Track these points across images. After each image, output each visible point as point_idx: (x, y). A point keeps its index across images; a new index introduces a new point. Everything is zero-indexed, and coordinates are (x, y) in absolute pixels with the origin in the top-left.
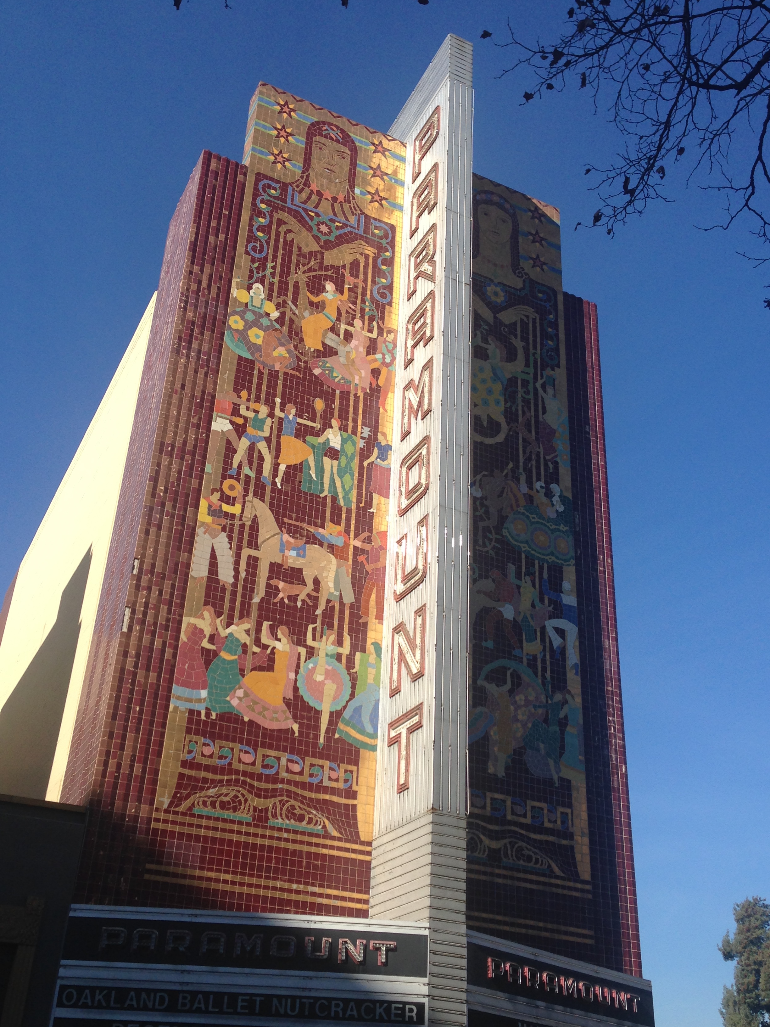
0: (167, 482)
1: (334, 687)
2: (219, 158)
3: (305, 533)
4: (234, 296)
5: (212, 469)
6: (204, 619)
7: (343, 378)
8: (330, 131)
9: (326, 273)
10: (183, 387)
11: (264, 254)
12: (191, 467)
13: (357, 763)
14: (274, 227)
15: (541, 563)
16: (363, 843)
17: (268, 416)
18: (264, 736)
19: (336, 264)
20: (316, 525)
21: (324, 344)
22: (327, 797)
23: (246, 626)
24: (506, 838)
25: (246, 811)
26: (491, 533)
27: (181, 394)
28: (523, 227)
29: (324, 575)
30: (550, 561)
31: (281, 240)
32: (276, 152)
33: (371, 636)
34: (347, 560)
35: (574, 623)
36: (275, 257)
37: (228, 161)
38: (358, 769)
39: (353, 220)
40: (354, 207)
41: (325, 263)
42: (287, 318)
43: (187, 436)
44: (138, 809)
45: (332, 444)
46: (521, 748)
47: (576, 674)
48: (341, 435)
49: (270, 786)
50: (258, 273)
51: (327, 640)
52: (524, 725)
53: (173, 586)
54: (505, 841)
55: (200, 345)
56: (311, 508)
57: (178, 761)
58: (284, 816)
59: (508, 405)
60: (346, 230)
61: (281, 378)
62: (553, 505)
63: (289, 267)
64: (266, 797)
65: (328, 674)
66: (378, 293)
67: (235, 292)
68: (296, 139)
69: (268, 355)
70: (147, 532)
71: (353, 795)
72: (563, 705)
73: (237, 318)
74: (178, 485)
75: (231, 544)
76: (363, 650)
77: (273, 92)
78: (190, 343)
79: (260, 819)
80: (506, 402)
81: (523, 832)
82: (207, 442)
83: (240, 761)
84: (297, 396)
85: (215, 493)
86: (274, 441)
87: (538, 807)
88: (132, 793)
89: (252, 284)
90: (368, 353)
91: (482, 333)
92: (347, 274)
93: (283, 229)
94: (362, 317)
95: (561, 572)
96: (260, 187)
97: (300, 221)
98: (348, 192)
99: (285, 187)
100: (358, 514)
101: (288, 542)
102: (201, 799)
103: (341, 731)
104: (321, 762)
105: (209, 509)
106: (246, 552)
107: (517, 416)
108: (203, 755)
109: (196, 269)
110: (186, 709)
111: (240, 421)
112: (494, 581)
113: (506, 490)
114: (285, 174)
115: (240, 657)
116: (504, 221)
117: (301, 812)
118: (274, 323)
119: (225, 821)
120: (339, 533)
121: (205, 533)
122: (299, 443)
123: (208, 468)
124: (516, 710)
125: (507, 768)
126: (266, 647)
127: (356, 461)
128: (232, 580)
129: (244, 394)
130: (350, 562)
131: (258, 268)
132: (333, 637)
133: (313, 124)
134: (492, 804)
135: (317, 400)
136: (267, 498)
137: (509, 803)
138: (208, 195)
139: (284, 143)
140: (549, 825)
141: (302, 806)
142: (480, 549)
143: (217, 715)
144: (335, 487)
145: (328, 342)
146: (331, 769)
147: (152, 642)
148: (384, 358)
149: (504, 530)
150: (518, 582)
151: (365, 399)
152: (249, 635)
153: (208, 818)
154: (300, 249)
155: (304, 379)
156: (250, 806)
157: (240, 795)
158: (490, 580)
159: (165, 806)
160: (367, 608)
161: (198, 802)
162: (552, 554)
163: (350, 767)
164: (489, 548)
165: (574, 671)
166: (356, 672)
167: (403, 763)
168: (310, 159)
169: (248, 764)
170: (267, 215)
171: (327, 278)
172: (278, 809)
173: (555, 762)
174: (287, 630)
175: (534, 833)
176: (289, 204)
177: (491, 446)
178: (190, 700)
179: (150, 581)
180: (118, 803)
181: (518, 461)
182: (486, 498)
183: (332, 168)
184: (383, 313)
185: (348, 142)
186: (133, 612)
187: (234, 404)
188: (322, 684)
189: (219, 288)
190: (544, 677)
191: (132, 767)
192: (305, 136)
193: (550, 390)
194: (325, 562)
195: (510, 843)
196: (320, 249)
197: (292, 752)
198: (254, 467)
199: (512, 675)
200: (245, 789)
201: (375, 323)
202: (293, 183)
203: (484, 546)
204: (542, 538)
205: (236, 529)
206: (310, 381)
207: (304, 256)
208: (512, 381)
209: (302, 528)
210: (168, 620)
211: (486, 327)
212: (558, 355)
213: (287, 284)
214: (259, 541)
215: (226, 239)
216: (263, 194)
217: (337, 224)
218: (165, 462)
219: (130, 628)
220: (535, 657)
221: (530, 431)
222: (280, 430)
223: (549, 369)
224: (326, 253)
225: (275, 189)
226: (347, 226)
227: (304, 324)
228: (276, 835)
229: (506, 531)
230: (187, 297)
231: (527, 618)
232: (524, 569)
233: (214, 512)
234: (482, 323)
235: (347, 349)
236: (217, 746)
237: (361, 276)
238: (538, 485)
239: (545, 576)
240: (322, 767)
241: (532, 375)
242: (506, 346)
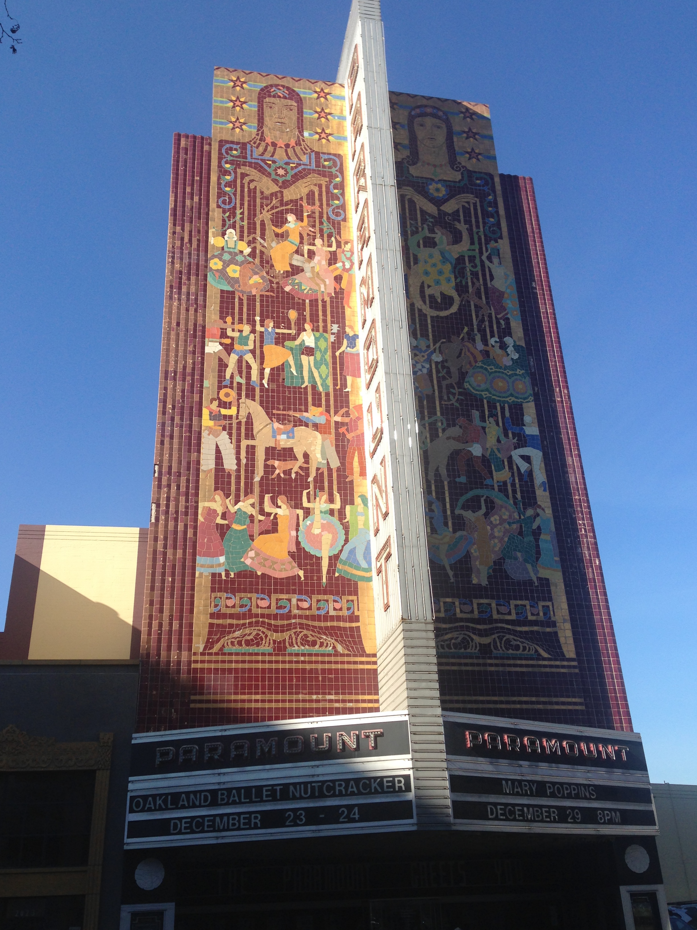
0: (174, 401)
1: (330, 536)
2: (187, 137)
3: (292, 419)
4: (212, 243)
5: (209, 384)
6: (216, 501)
7: (311, 289)
8: (278, 91)
9: (286, 207)
10: (178, 324)
11: (232, 205)
12: (192, 386)
13: (356, 593)
14: (239, 181)
15: (502, 405)
16: (368, 656)
17: (251, 332)
18: (276, 584)
19: (294, 198)
20: (300, 411)
21: (291, 265)
22: (335, 624)
23: (251, 501)
24: (493, 634)
25: (267, 645)
26: (454, 389)
27: (177, 330)
28: (457, 128)
29: (312, 449)
30: (510, 401)
31: (246, 190)
32: (234, 120)
33: (358, 491)
34: (330, 433)
35: (538, 449)
36: (242, 204)
37: (195, 137)
38: (358, 598)
39: (305, 159)
40: (305, 148)
41: (285, 199)
42: (258, 252)
43: (186, 362)
44: (179, 655)
45: (307, 344)
46: (500, 559)
47: (545, 490)
48: (314, 335)
49: (286, 622)
50: (229, 220)
51: (320, 500)
52: (501, 540)
53: (188, 481)
54: (493, 636)
55: (189, 289)
56: (295, 398)
57: (207, 614)
58: (299, 644)
59: (458, 280)
60: (300, 168)
61: (258, 300)
62: (508, 355)
63: (255, 210)
64: (282, 631)
65: (323, 527)
66: (333, 213)
67: (212, 240)
68: (248, 105)
69: (245, 284)
70: (162, 443)
71: (357, 619)
72: (535, 518)
73: (216, 260)
74: (183, 401)
75: (231, 439)
76: (352, 503)
77: (226, 72)
78: (180, 288)
79: (279, 649)
80: (456, 278)
81: (509, 627)
82: (202, 364)
83: (258, 606)
84: (273, 312)
85: (214, 401)
86: (258, 352)
87: (521, 605)
88: (174, 644)
89: (226, 231)
90: (330, 264)
91: (428, 225)
92: (305, 204)
93: (246, 180)
94: (322, 236)
95: (521, 409)
96: (223, 151)
97: (259, 171)
98: (298, 137)
99: (244, 146)
100: (335, 396)
101: (278, 428)
102: (229, 641)
103: (340, 571)
104: (326, 597)
105: (210, 415)
106: (244, 443)
107: (467, 286)
108: (227, 607)
109: (178, 229)
110: (209, 573)
111: (228, 341)
112: (460, 427)
113: (463, 351)
114: (243, 136)
115: (248, 526)
116: (439, 127)
117: (313, 639)
118: (248, 258)
119: (250, 654)
120: (321, 414)
121: (209, 435)
122: (279, 348)
123: (206, 383)
124: (492, 529)
125: (489, 577)
126: (269, 514)
127: (329, 353)
128: (235, 467)
129: (229, 319)
130: (333, 435)
131: (229, 217)
132: (325, 497)
133: (262, 90)
134: (478, 608)
135: (291, 311)
136: (257, 397)
137: (494, 605)
138: (181, 168)
139: (240, 111)
140: (534, 618)
141: (313, 634)
142: (446, 403)
143: (235, 574)
144: (314, 378)
145: (295, 263)
146: (335, 601)
147: (176, 526)
148: (344, 265)
149: (465, 384)
150: (483, 424)
151: (331, 302)
152: (254, 507)
153: (237, 654)
154: (262, 193)
155: (277, 297)
156: (270, 640)
157: (261, 633)
158: (458, 427)
159: (201, 650)
160: (352, 469)
161: (227, 643)
162: (512, 395)
163: (350, 598)
164: (453, 401)
165: (543, 488)
166: (348, 522)
167: (385, 586)
168: (263, 118)
169: (265, 608)
170: (232, 172)
171: (287, 211)
172: (294, 639)
173: (532, 566)
174: (285, 498)
175: (520, 626)
176: (249, 159)
177: (446, 317)
178: (212, 566)
179: (169, 480)
180: (163, 653)
181: (472, 325)
182: (446, 361)
183: (283, 120)
184: (339, 229)
185: (293, 96)
186: (158, 506)
187: (221, 329)
188: (320, 536)
189: (199, 240)
190: (515, 498)
191: (171, 624)
192: (257, 100)
193: (496, 260)
194: (312, 439)
195: (498, 637)
196: (279, 189)
197: (300, 593)
198: (244, 374)
199: (486, 501)
200: (264, 627)
201: (333, 239)
202: (251, 141)
203: (449, 399)
204: (500, 384)
205: (234, 426)
206: (283, 298)
207: (267, 198)
208: (460, 260)
209: (289, 415)
210: (187, 507)
211: (431, 220)
212: (500, 229)
213: (255, 224)
214: (255, 433)
215: (200, 199)
216: (226, 156)
218: (170, 386)
219: (157, 519)
220: (505, 483)
221: (480, 298)
222: (262, 342)
223: (492, 242)
224: (285, 192)
225: (236, 150)
227: (272, 253)
228: (294, 660)
229: (468, 384)
230: (173, 253)
231: (494, 452)
232: (487, 413)
233: (213, 417)
234: (428, 217)
235: (312, 264)
236: (238, 598)
237: (317, 203)
238: (492, 341)
239: (507, 414)
240: (327, 601)
242: (451, 232)
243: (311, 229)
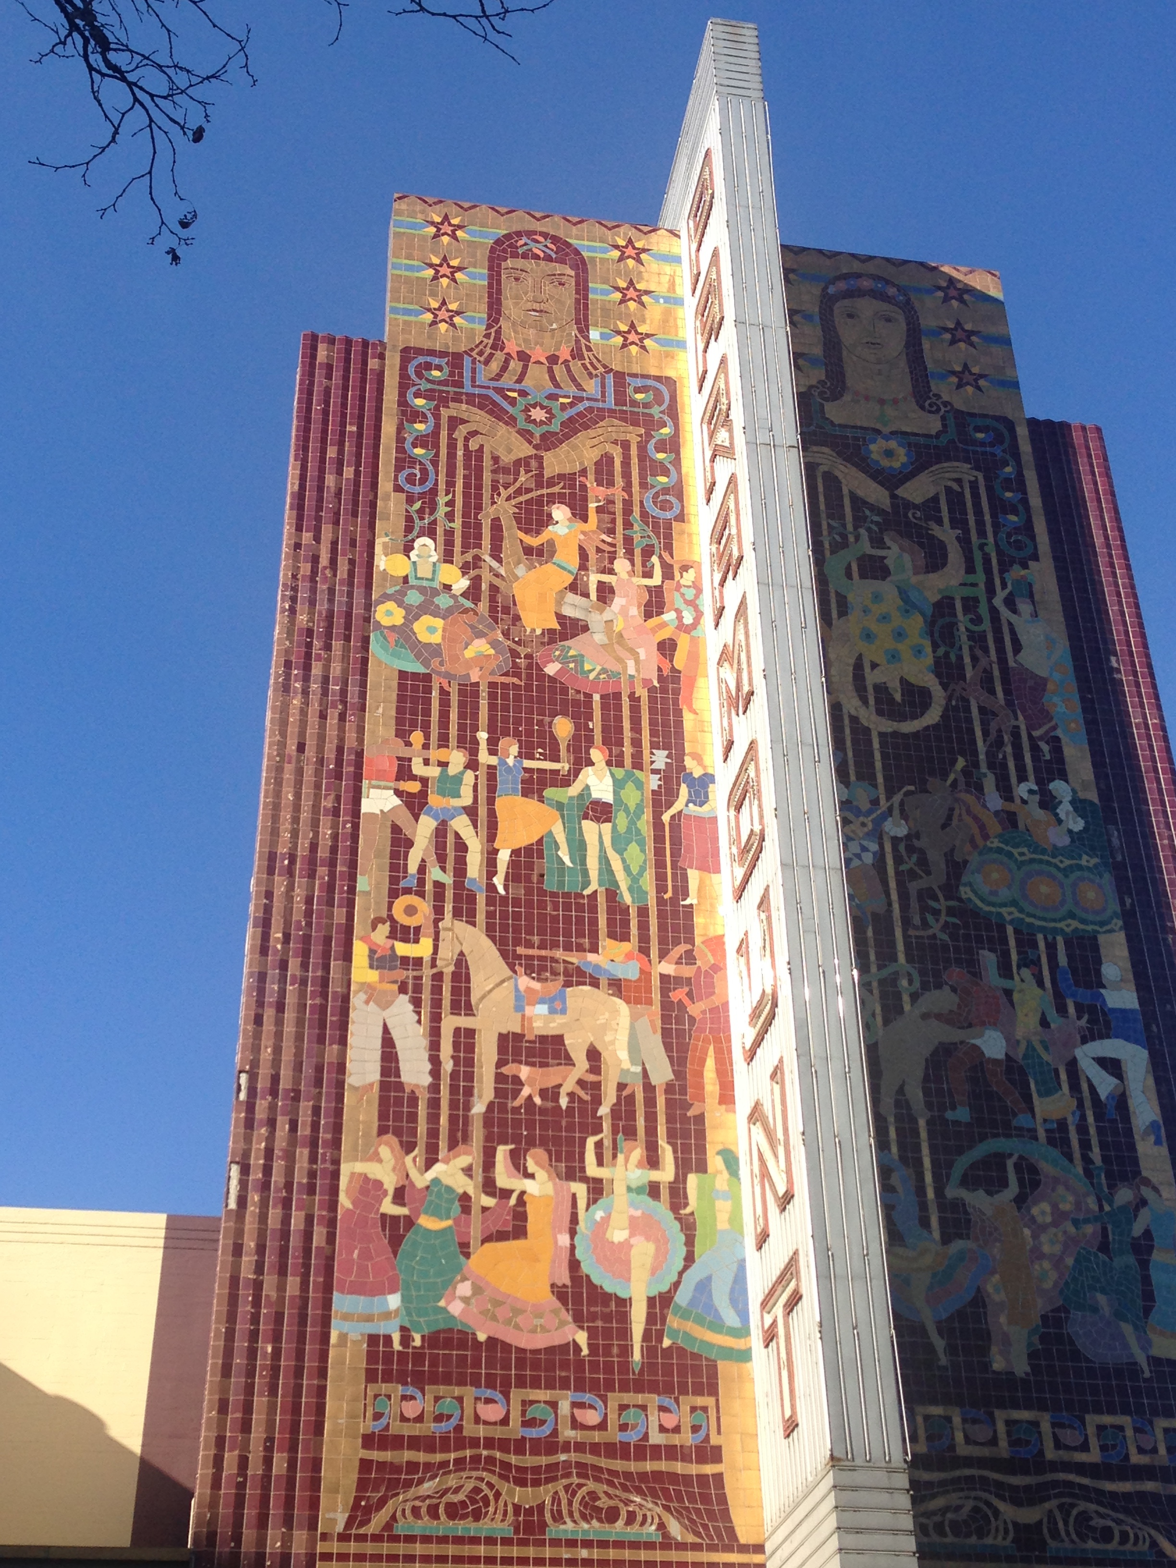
0: (287, 923)
1: (651, 1248)
2: (331, 341)
3: (561, 968)
4: (382, 568)
5: (370, 885)
6: (380, 1161)
7: (604, 671)
8: (532, 245)
9: (549, 491)
10: (301, 748)
11: (429, 485)
12: (330, 888)
13: (713, 1391)
14: (444, 434)
15: (1050, 938)
16: (744, 1549)
17: (468, 767)
18: (521, 1363)
19: (568, 471)
20: (580, 948)
21: (560, 617)
22: (663, 1466)
23: (464, 1160)
24: (1048, 1498)
25: (499, 1516)
26: (936, 899)
27: (299, 761)
28: (928, 322)
29: (608, 1038)
30: (1068, 930)
31: (460, 453)
32: (435, 304)
33: (714, 1140)
34: (649, 1002)
35: (1136, 1042)
36: (451, 484)
37: (348, 342)
38: (717, 1400)
39: (591, 387)
40: (592, 364)
41: (547, 474)
42: (484, 586)
43: (316, 834)
44: (287, 1540)
45: (595, 795)
46: (1057, 1310)
47: (1158, 1142)
48: (612, 775)
49: (543, 1460)
50: (422, 519)
51: (627, 1160)
52: (1058, 1262)
53: (316, 1110)
54: (1047, 1505)
55: (327, 668)
56: (567, 919)
57: (355, 1438)
58: (576, 1515)
59: (941, 651)
60: (581, 407)
61: (484, 694)
62: (1060, 821)
63: (479, 497)
64: (536, 1483)
65: (634, 1226)
66: (655, 503)
67: (381, 562)
68: (469, 275)
69: (455, 658)
70: (258, 1020)
71: (714, 1454)
72: (1137, 1209)
73: (391, 605)
74: (309, 924)
75: (419, 1013)
76: (702, 1168)
77: (419, 206)
78: (307, 668)
79: (529, 1527)
80: (935, 646)
81: (1086, 1481)
82: (355, 837)
83: (477, 1419)
84: (518, 722)
85: (380, 926)
86: (482, 811)
87: (1113, 1426)
88: (275, 1511)
89: (413, 541)
90: (648, 615)
91: (869, 530)
92: (590, 482)
93: (461, 432)
94: (630, 554)
95: (1096, 948)
96: (411, 371)
97: (491, 412)
98: (577, 341)
99: (456, 360)
100: (661, 915)
101: (529, 989)
102: (408, 1506)
103: (674, 1334)
104: (640, 1398)
105: (371, 957)
106: (450, 1023)
107: (961, 667)
108: (403, 1419)
109: (307, 537)
110: (362, 1335)
111: (413, 787)
112: (954, 990)
113: (956, 812)
114: (454, 339)
115: (457, 1221)
116: (889, 320)
117: (611, 1503)
118: (462, 600)
119: (459, 1540)
120: (629, 956)
121: (367, 1002)
122: (532, 804)
123: (362, 883)
124: (1035, 1236)
125: (1033, 1355)
126: (506, 1194)
127: (647, 816)
128: (427, 1080)
129: (417, 737)
130: (656, 1007)
131: (421, 511)
132: (638, 1153)
133: (498, 242)
134: (1009, 1434)
135: (558, 720)
136: (481, 917)
137: (1046, 1427)
138: (316, 407)
139: (448, 286)
140: (1144, 1460)
141: (611, 1491)
142: (918, 933)
143: (423, 1337)
144: (611, 872)
145: (568, 611)
146: (662, 1409)
147: (286, 1220)
148: (680, 618)
149: (962, 888)
150: (1007, 984)
151: (652, 700)
152: (470, 1176)
153: (426, 1539)
154: (496, 459)
155: (529, 688)
156: (506, 1505)
157: (484, 1486)
158: (947, 988)
159: (340, 1527)
160: (701, 1087)
161: (404, 1510)
162: (1072, 915)
163: (700, 1401)
164: (935, 928)
165: (1152, 1138)
166: (692, 1214)
167: (785, 1374)
168: (499, 302)
169: (495, 1423)
170: (429, 415)
171: (552, 499)
172: (564, 1502)
173: (1136, 1328)
174: (545, 1156)
175: (1111, 1478)
176: (468, 388)
177: (916, 735)
178: (369, 1318)
179: (272, 1107)
180: (248, 1534)
181: (975, 753)
182: (917, 836)
183: (543, 306)
184: (669, 536)
185: (567, 255)
186: (245, 1170)
187: (399, 759)
188: (626, 1246)
189: (352, 562)
190: (1087, 1160)
191: (268, 1462)
192: (486, 264)
193: (1025, 607)
194: (607, 1015)
195: (1061, 1507)
196: (535, 452)
197: (580, 1387)
198: (450, 864)
199: (1017, 1166)
200: (493, 1472)
201: (655, 559)
202: (472, 350)
203: (925, 924)
204: (1044, 889)
205: (427, 982)
206: (541, 689)
207: (506, 471)
208: (944, 606)
209: (554, 960)
210: (312, 1175)
211: (876, 518)
212: (1033, 538)
213: (479, 526)
214: (474, 1000)
215: (357, 473)
216: (417, 381)
217: (561, 400)
218: (280, 890)
219: (242, 1201)
220: (1062, 1125)
221: (992, 692)
222: (492, 789)
223: (1016, 567)
224: (548, 457)
225: (439, 368)
226: (581, 399)
227: (517, 590)
228: (566, 1556)
229: (968, 889)
230: (295, 589)
231: (1034, 1049)
232: (1014, 957)
233: (377, 961)
234: (867, 512)
235: (607, 615)
236: (429, 1397)
237: (619, 481)
238: (1022, 790)
239: (1063, 960)
240: (644, 1408)
241: (982, 586)
242: (921, 545)
243: (604, 537)
